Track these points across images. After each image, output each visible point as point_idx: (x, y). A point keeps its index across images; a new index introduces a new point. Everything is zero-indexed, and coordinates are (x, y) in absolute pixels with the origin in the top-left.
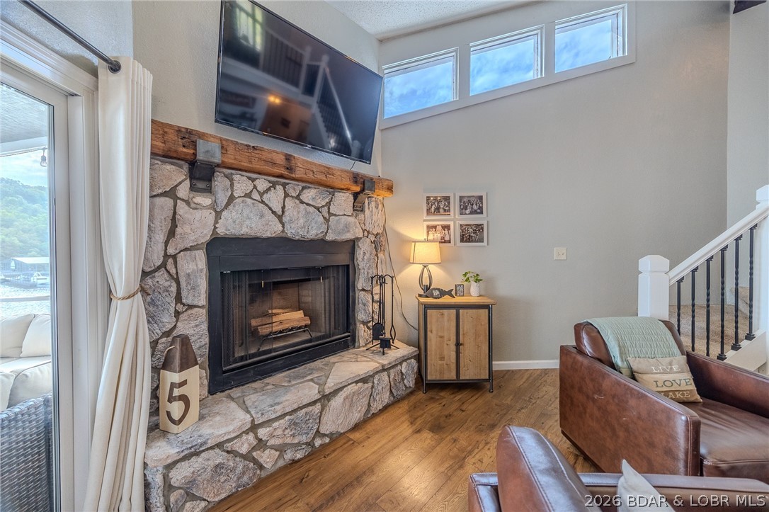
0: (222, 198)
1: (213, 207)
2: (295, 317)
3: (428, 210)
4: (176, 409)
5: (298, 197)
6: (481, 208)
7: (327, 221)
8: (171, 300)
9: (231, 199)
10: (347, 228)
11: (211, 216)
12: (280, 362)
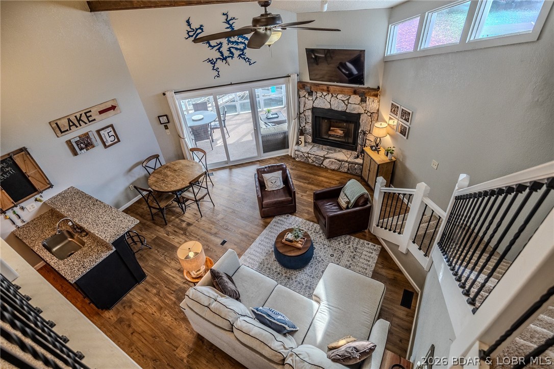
0: (314, 97)
1: (312, 100)
2: (340, 132)
3: (391, 110)
4: (300, 142)
5: (336, 97)
6: (408, 119)
7: (347, 105)
8: (304, 120)
9: (317, 98)
10: (354, 109)
11: (312, 102)
12: (329, 143)
